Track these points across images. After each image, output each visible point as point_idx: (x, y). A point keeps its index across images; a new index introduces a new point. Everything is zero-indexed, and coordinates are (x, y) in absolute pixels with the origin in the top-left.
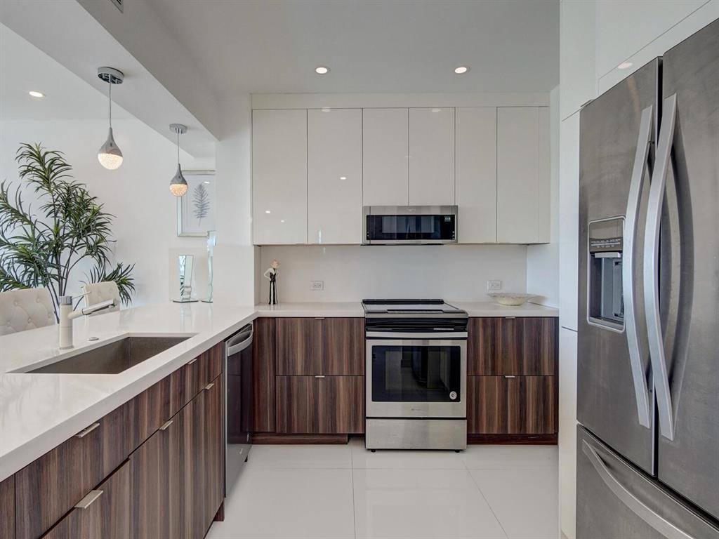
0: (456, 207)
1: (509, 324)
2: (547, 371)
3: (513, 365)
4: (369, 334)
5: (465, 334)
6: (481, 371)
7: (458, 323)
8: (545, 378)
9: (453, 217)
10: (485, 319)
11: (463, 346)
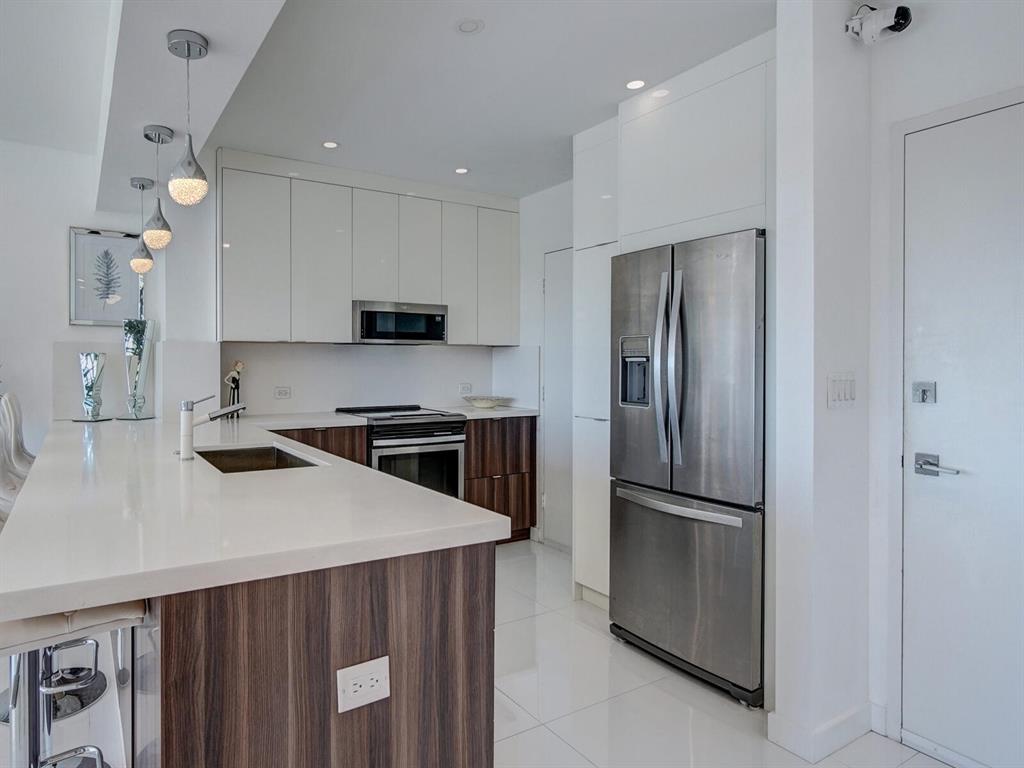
0: (445, 307)
1: (496, 425)
2: (525, 468)
3: (499, 465)
4: (376, 443)
5: (463, 437)
6: (473, 475)
7: (457, 426)
8: (523, 474)
9: (443, 317)
10: (476, 421)
11: (461, 448)
